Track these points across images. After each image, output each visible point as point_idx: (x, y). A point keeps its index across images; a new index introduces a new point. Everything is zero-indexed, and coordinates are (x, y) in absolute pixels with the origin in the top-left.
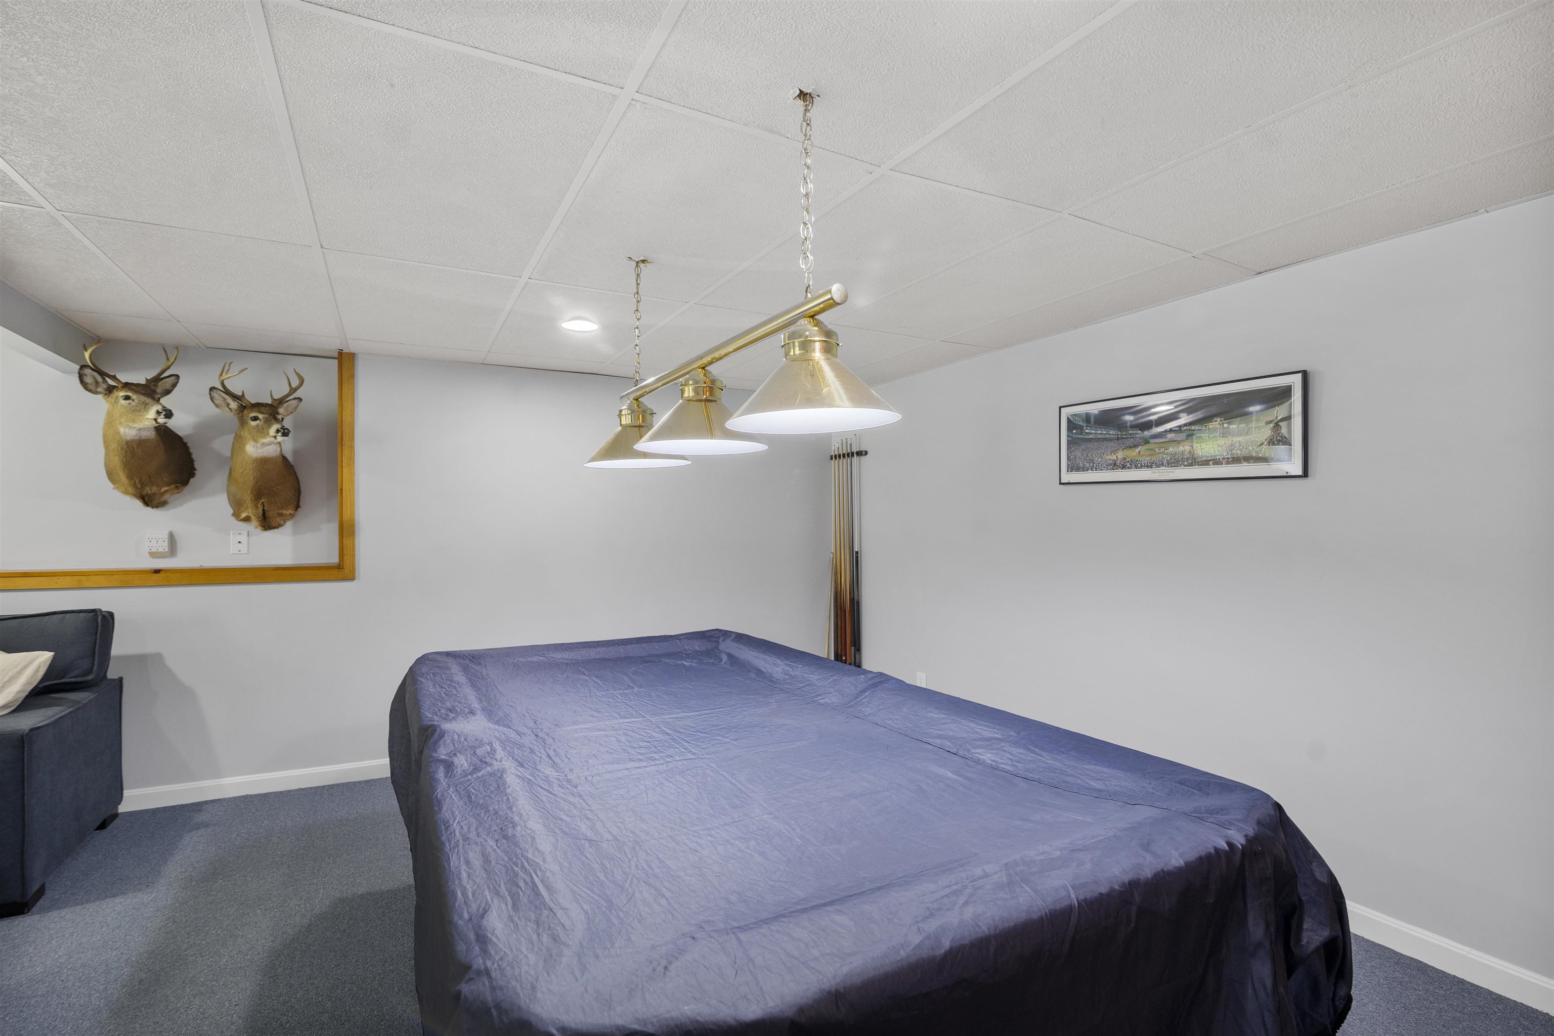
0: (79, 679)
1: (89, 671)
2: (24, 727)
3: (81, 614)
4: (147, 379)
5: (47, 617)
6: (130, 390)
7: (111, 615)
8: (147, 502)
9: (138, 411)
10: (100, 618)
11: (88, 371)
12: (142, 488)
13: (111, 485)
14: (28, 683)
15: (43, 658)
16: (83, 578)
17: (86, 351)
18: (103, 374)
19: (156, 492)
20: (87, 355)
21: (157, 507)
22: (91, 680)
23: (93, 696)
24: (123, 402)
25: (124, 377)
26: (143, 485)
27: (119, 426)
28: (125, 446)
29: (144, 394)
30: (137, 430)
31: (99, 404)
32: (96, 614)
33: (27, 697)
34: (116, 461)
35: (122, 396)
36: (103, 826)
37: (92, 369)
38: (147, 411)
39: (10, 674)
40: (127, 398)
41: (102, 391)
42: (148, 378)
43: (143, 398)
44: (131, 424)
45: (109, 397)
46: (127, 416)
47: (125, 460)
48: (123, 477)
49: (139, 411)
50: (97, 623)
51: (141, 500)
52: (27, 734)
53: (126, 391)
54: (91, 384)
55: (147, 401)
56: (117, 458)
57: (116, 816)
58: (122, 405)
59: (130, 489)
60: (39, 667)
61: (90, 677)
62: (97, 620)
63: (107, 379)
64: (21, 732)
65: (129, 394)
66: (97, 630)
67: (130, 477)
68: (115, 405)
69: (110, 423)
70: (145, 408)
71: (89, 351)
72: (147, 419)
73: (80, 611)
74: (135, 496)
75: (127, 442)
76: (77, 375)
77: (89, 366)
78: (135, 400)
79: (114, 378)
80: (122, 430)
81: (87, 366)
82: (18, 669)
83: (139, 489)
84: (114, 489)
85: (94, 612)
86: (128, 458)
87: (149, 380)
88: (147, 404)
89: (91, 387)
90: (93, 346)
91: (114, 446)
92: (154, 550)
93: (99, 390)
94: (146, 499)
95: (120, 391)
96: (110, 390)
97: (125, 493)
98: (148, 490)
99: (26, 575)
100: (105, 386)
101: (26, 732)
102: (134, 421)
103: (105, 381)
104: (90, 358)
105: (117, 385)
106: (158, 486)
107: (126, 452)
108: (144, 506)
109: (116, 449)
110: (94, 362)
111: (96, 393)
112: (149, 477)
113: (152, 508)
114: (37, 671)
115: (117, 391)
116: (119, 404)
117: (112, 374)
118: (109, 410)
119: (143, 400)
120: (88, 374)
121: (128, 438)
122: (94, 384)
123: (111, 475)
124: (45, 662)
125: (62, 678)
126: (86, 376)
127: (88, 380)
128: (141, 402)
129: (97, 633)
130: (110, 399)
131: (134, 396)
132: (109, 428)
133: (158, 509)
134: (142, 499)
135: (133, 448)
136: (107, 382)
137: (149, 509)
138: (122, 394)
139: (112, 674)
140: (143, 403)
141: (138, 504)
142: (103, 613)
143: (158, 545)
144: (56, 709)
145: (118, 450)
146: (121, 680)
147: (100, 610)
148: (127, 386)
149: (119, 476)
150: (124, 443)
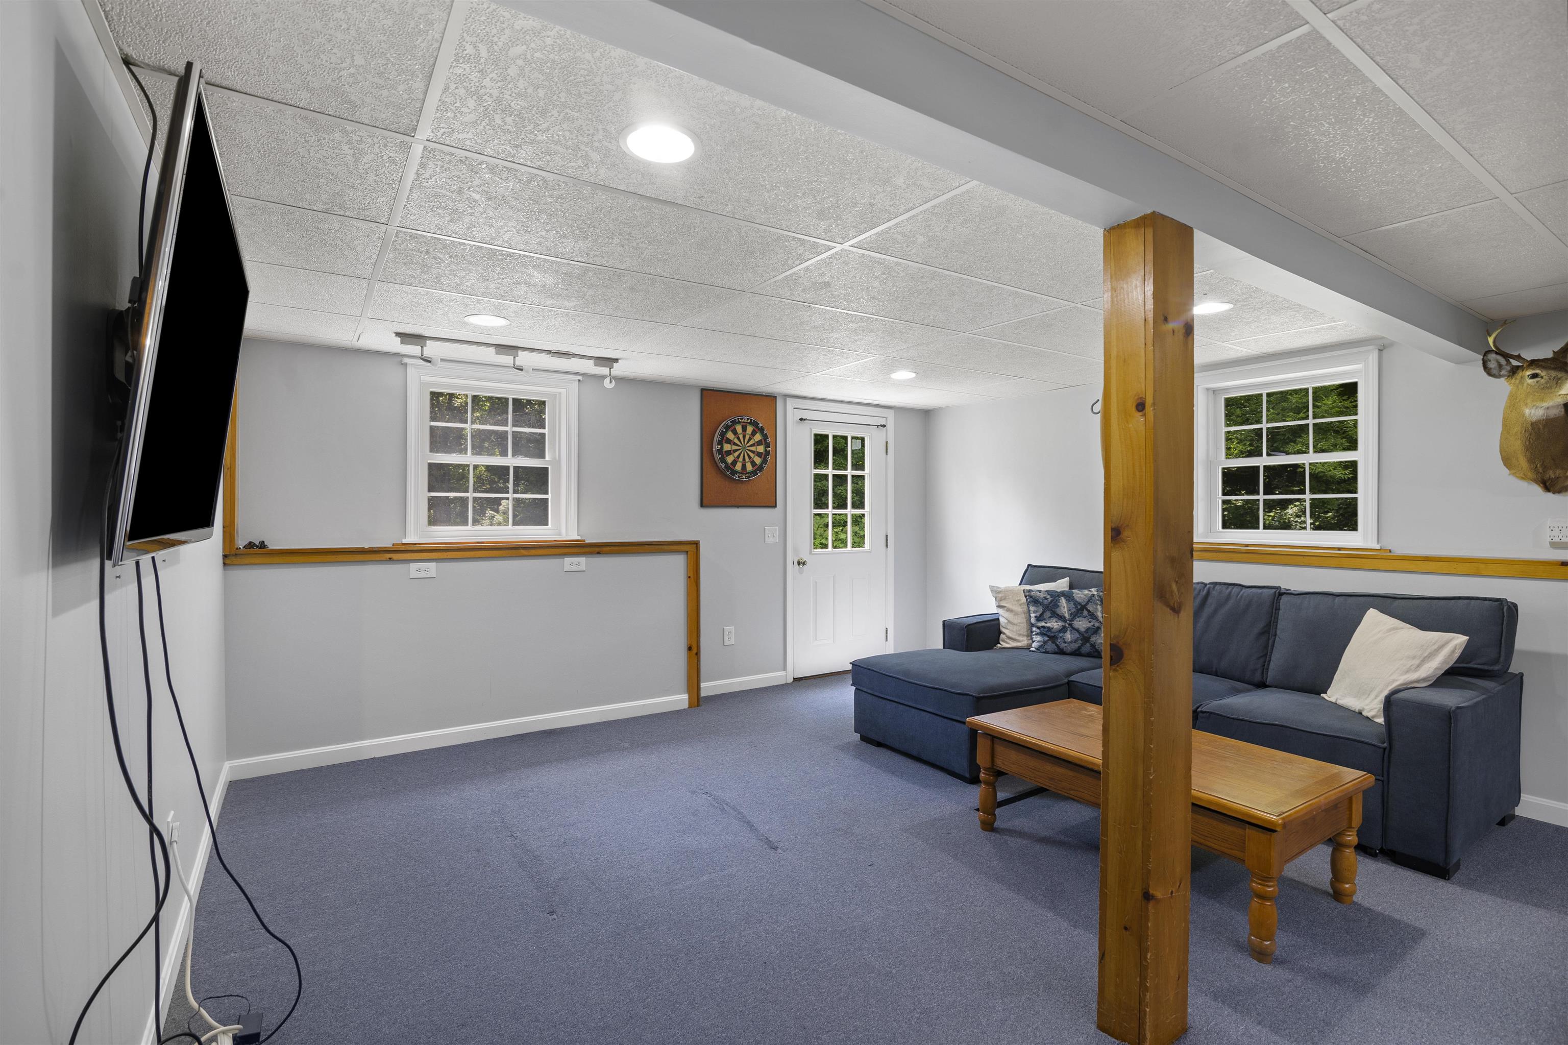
0: (1486, 667)
1: (1496, 661)
2: (1450, 704)
3: (1486, 602)
4: (1554, 352)
5: (1453, 601)
6: (1538, 367)
7: (1515, 606)
8: (1549, 487)
9: (1547, 388)
10: (1505, 608)
11: (1492, 356)
12: (1544, 472)
13: (1506, 471)
14: (1445, 662)
15: (1460, 640)
16: (1482, 566)
17: (1490, 336)
18: (1507, 356)
19: (1561, 475)
20: (1491, 340)
21: (1559, 492)
22: (1498, 670)
23: (1500, 688)
24: (1530, 381)
25: (1529, 355)
26: (1545, 468)
27: (1524, 408)
28: (1530, 428)
29: (1555, 369)
30: (1545, 409)
31: (1502, 387)
32: (1502, 603)
33: (1443, 675)
34: (1517, 445)
35: (1528, 376)
36: (1502, 823)
37: (1496, 353)
38: (1560, 386)
39: (1429, 651)
40: (1534, 376)
41: (1506, 373)
42: (1556, 351)
43: (1553, 373)
44: (1538, 404)
45: (1512, 378)
46: (1535, 395)
47: (1528, 443)
48: (1523, 462)
49: (1551, 387)
50: (1503, 613)
51: (1542, 485)
52: (1454, 711)
53: (1534, 369)
54: (1495, 369)
55: (1559, 376)
56: (1519, 442)
57: (1513, 817)
58: (1528, 384)
59: (1530, 474)
60: (1455, 649)
61: (1496, 668)
62: (1503, 609)
63: (1511, 360)
64: (1449, 708)
65: (1538, 371)
66: (1503, 620)
67: (1531, 461)
68: (1520, 387)
69: (1513, 403)
70: (1557, 383)
71: (1494, 335)
72: (1559, 395)
73: (1485, 599)
74: (1535, 481)
75: (1532, 424)
76: (1481, 362)
77: (1493, 350)
78: (1545, 377)
79: (1518, 358)
80: (1527, 411)
81: (1490, 351)
82: (1436, 647)
83: (1541, 473)
84: (1510, 474)
85: (1500, 602)
86: (1531, 441)
87: (1558, 352)
88: (1559, 379)
89: (1495, 372)
90: (1497, 329)
91: (1517, 429)
92: (1556, 540)
93: (1503, 373)
94: (1548, 484)
95: (1527, 370)
96: (1514, 371)
97: (1522, 478)
98: (1551, 474)
99: (1427, 559)
100: (1509, 368)
101: (1453, 709)
102: (1542, 400)
103: (1508, 362)
104: (1494, 342)
105: (1521, 364)
106: (1562, 468)
107: (1531, 434)
108: (1543, 491)
109: (1519, 432)
110: (1497, 344)
111: (1499, 376)
112: (1553, 459)
113: (1554, 493)
114: (1453, 651)
115: (1523, 371)
116: (1525, 385)
117: (1516, 354)
118: (1511, 392)
119: (1554, 376)
120: (1492, 359)
121: (1534, 419)
122: (1497, 368)
123: (1507, 461)
124: (1460, 644)
125: (1470, 662)
126: (1490, 361)
127: (1492, 365)
128: (1552, 378)
129: (1503, 624)
130: (1513, 381)
131: (1542, 373)
132: (1511, 411)
133: (1561, 494)
134: (1542, 483)
135: (1539, 429)
136: (1510, 363)
137: (1550, 495)
138: (1529, 372)
139: (1514, 669)
140: (1554, 378)
141: (1537, 489)
142: (1509, 604)
143: (1562, 534)
144: (1469, 694)
145: (1521, 433)
146: (1521, 675)
147: (1506, 600)
148: (1533, 363)
149: (1518, 461)
150: (1529, 425)
